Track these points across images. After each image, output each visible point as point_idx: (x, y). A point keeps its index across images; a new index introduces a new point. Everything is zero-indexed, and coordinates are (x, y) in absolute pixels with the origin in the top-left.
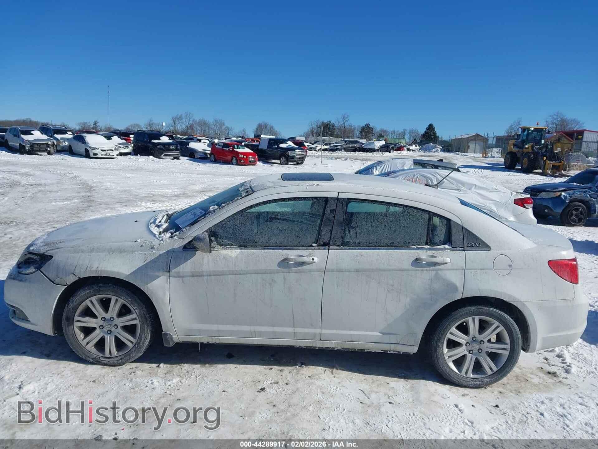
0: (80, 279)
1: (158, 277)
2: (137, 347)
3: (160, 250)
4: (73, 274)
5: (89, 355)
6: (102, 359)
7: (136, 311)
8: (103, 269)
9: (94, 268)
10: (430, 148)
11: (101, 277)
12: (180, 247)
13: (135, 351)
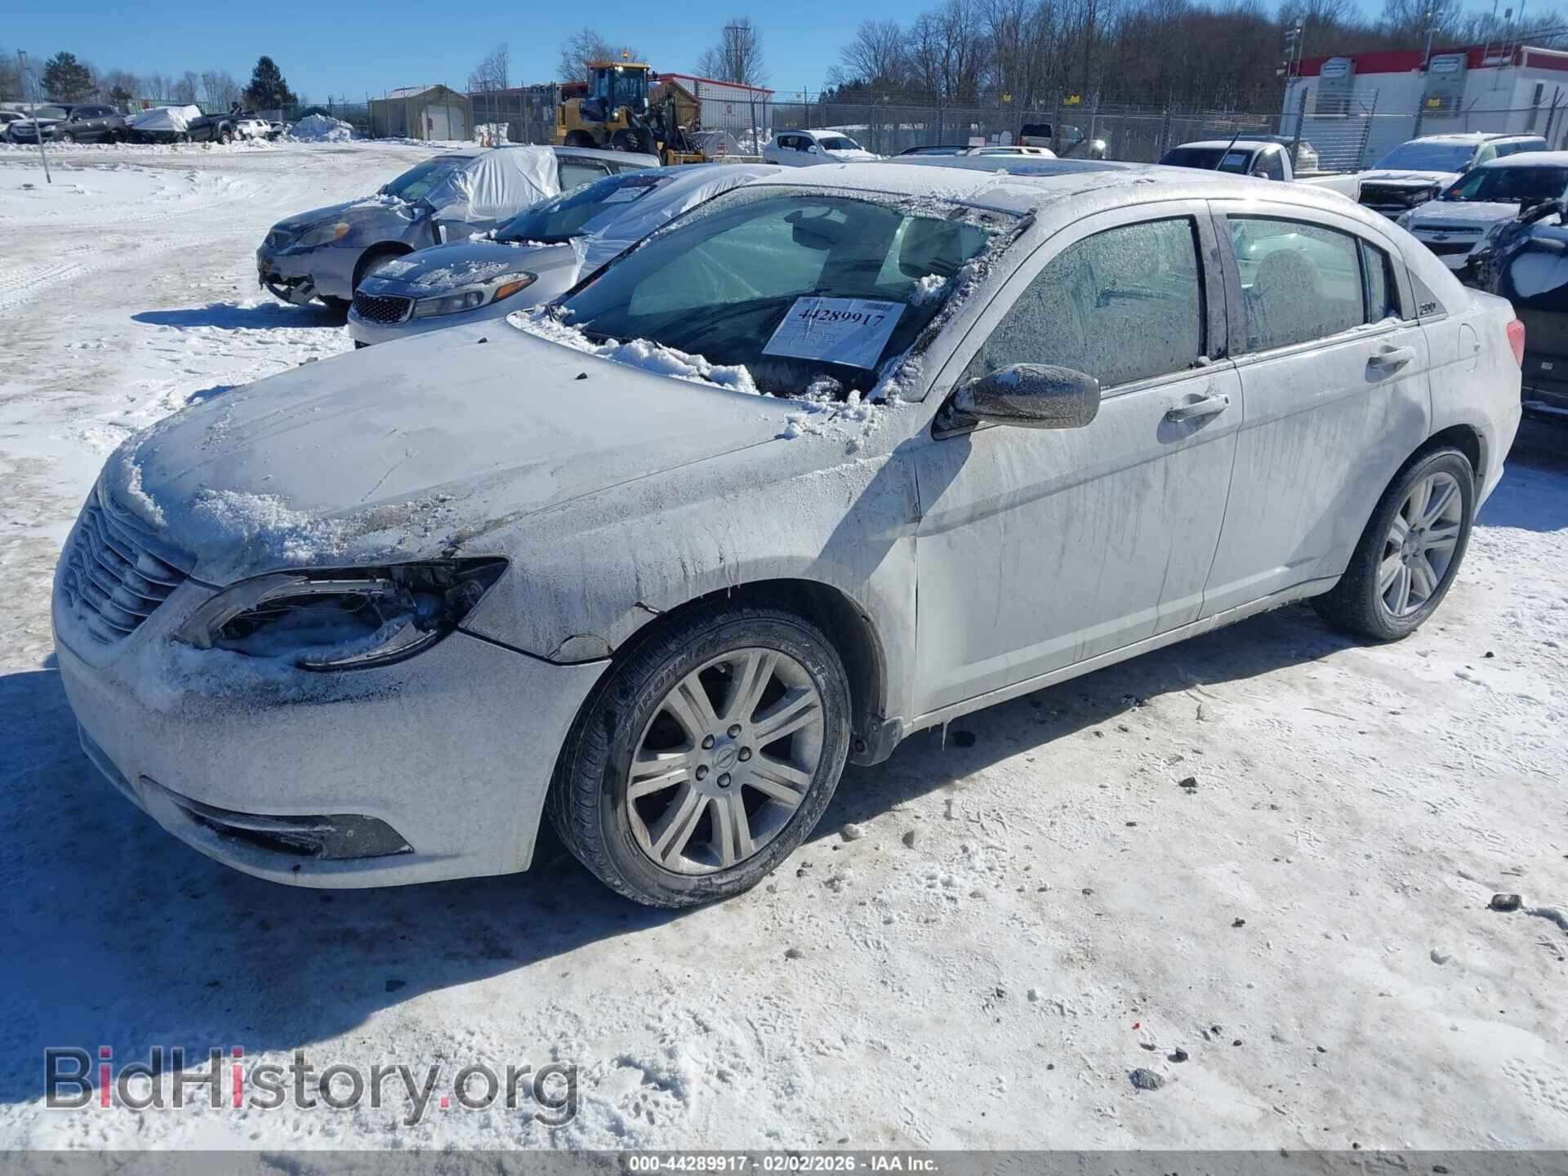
0: (662, 617)
1: (891, 543)
2: (817, 797)
3: (876, 454)
4: (639, 605)
5: (677, 885)
6: (719, 881)
7: (820, 678)
8: (742, 558)
9: (713, 564)
10: (318, 129)
11: (734, 588)
12: (922, 432)
13: (810, 813)
